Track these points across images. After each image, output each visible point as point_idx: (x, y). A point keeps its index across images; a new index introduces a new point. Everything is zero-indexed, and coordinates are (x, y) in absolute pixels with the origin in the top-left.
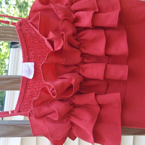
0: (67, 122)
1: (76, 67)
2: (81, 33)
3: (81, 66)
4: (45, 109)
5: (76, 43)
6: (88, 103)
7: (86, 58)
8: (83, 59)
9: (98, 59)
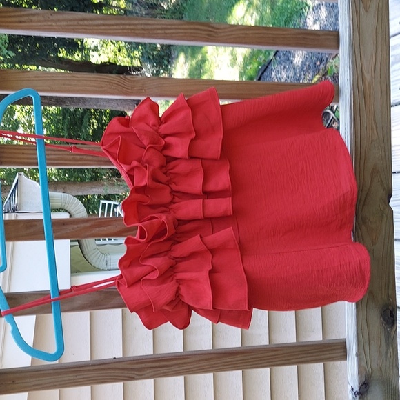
0: (172, 281)
1: (164, 209)
2: (172, 164)
3: (170, 207)
4: (138, 271)
5: (164, 178)
6: (194, 250)
7: (178, 197)
8: (174, 198)
9: (194, 196)
